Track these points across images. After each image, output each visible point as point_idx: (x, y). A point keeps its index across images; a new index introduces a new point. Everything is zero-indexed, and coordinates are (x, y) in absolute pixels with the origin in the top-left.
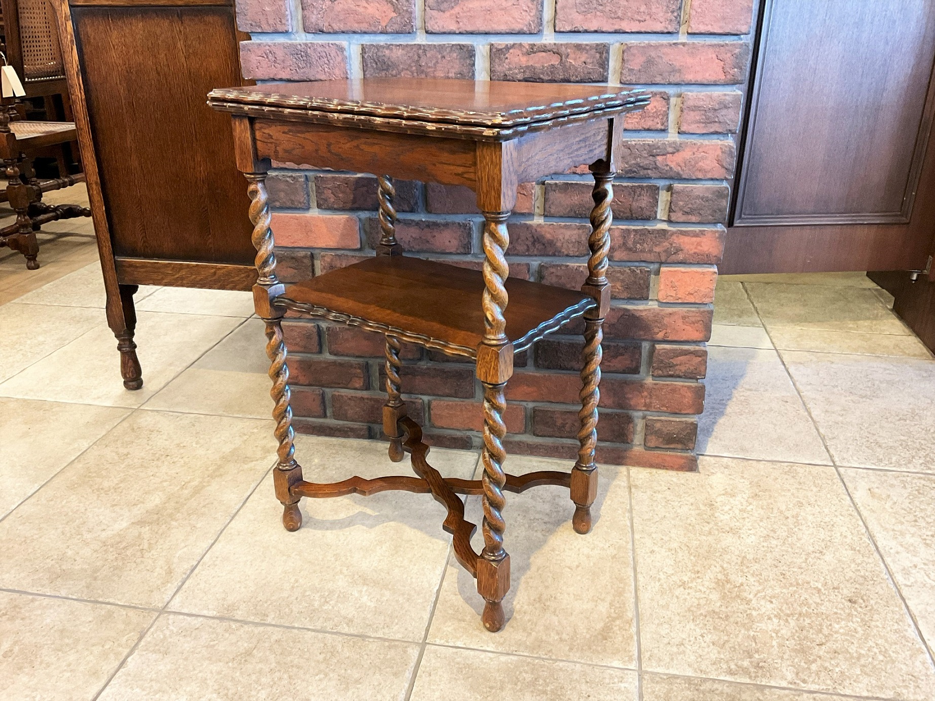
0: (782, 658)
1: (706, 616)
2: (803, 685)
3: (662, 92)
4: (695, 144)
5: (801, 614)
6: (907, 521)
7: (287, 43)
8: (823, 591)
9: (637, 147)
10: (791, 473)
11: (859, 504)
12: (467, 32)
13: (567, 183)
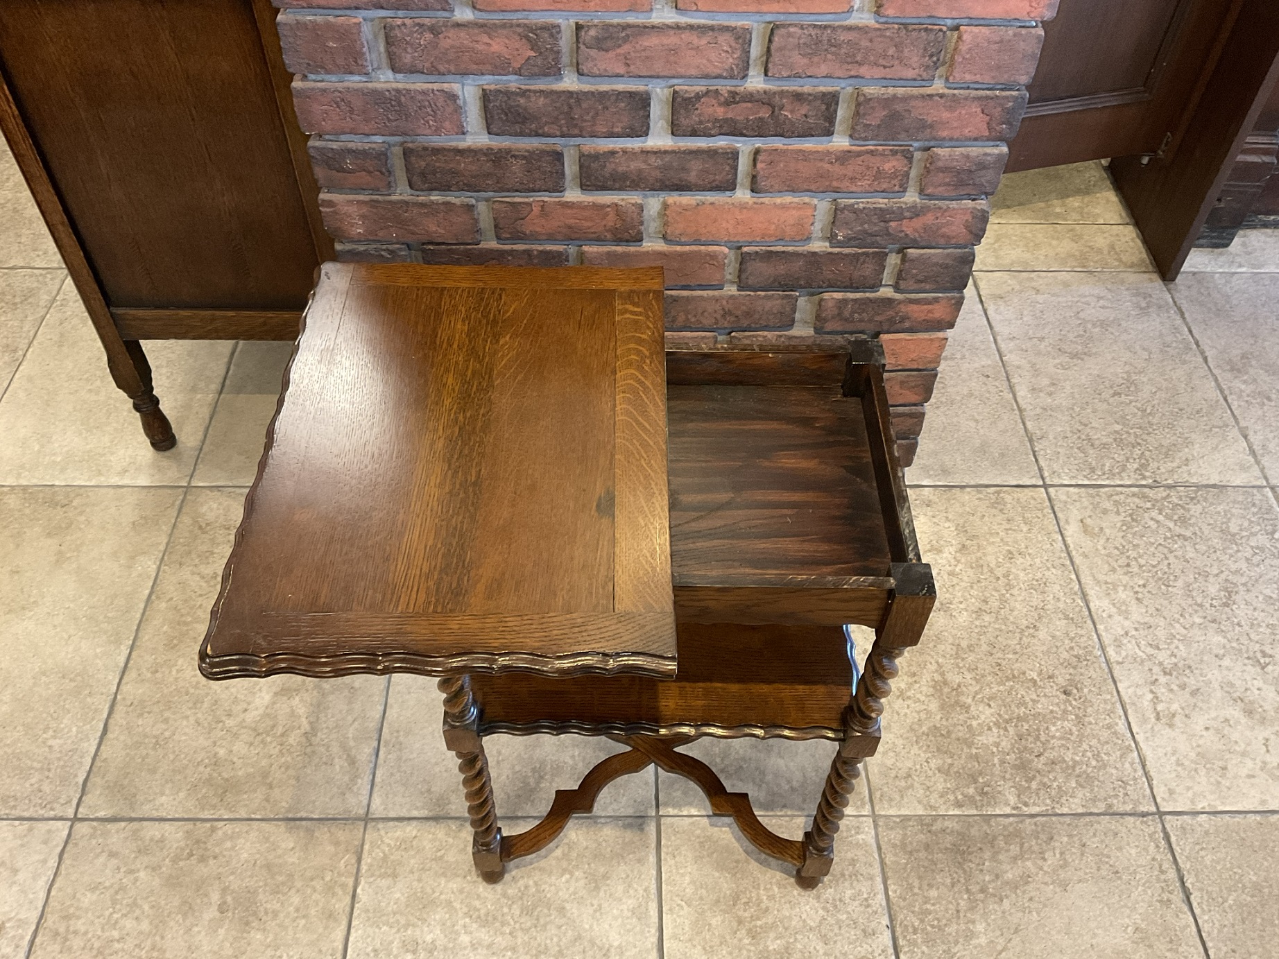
0: (1004, 778)
1: (928, 735)
2: (1024, 809)
3: (904, 150)
4: (940, 208)
5: (1019, 718)
6: (1120, 566)
7: (367, 88)
8: (1039, 683)
9: (866, 211)
10: (998, 504)
11: (1072, 546)
12: (640, 77)
13: (771, 252)
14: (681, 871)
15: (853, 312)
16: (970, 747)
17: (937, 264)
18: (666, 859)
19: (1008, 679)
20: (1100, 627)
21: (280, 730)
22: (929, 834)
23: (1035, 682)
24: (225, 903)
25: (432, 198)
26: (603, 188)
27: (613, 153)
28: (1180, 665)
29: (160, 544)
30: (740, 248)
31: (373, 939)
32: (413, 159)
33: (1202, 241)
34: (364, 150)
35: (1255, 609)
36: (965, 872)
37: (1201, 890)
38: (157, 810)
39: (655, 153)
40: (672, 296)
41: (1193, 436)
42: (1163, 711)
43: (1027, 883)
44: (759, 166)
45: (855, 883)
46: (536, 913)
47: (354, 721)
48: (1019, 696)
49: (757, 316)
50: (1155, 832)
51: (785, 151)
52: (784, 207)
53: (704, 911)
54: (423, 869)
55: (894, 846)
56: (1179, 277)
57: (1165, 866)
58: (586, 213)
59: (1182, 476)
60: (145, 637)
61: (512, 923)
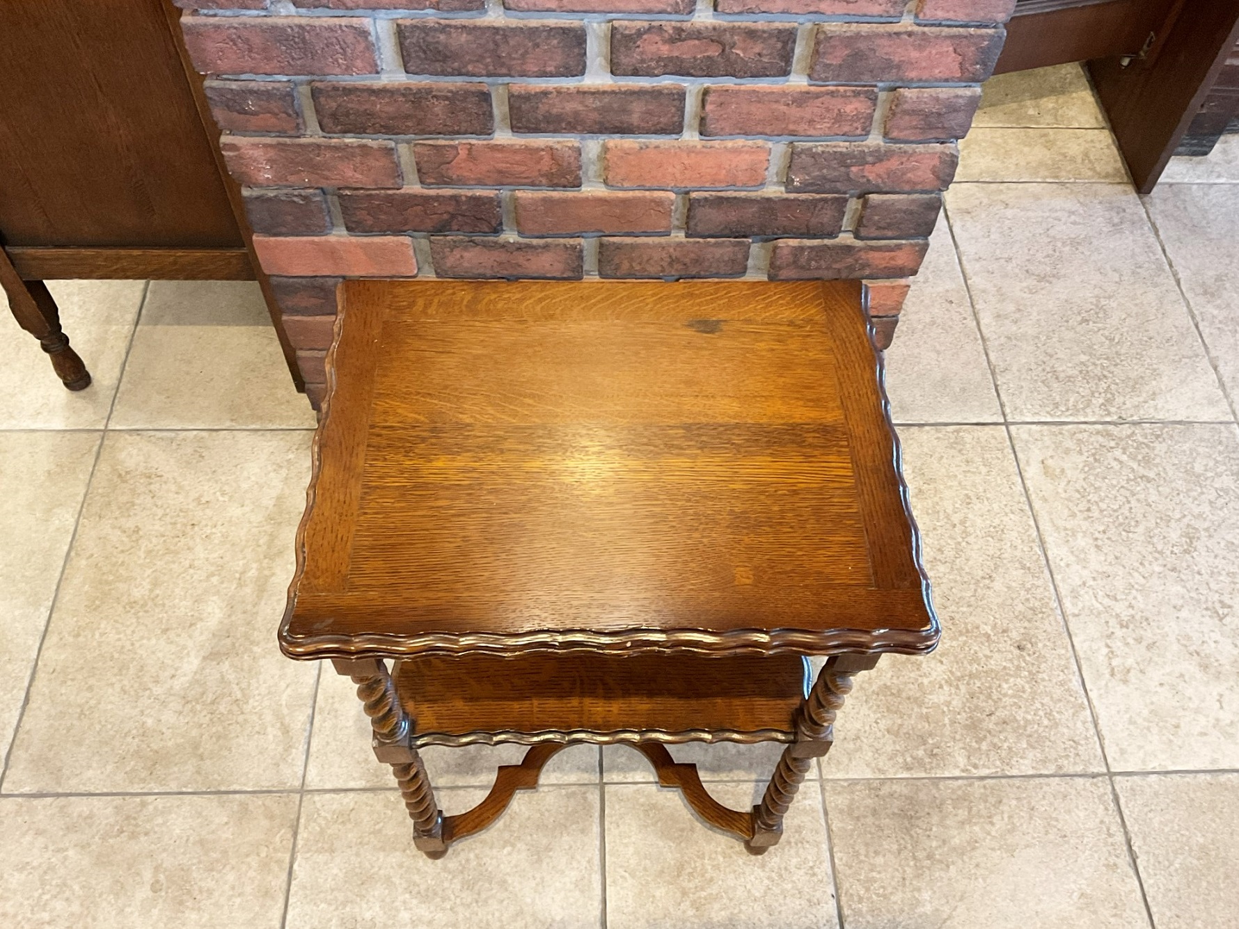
0: (954, 738)
1: (878, 694)
2: (974, 771)
3: (868, 91)
4: (905, 152)
5: (971, 676)
6: (1080, 511)
7: (267, 24)
8: (993, 638)
9: (824, 155)
10: (957, 445)
11: (1031, 489)
12: (574, 11)
13: (721, 198)
14: (625, 841)
15: (810, 260)
16: (920, 706)
17: (899, 211)
18: (609, 829)
19: (961, 634)
20: (1058, 577)
21: (210, 697)
22: (876, 799)
23: (989, 636)
24: (157, 882)
25: (347, 140)
26: (536, 130)
27: (545, 93)
28: (1138, 617)
29: (77, 494)
30: (687, 193)
31: (312, 917)
32: (322, 100)
33: (1180, 149)
34: (268, 91)
35: (1216, 556)
36: (912, 837)
37: (1147, 853)
38: (84, 784)
39: (593, 93)
40: (614, 243)
41: (1162, 367)
42: (1119, 666)
43: (974, 849)
44: (709, 107)
45: (801, 851)
46: (476, 888)
47: (288, 686)
48: (972, 652)
49: (707, 264)
50: (1105, 794)
51: (738, 92)
52: (736, 151)
53: (648, 883)
54: (361, 843)
55: (841, 811)
56: (1155, 189)
57: (1114, 829)
58: (518, 158)
59: (1148, 412)
60: (67, 596)
61: (452, 897)
